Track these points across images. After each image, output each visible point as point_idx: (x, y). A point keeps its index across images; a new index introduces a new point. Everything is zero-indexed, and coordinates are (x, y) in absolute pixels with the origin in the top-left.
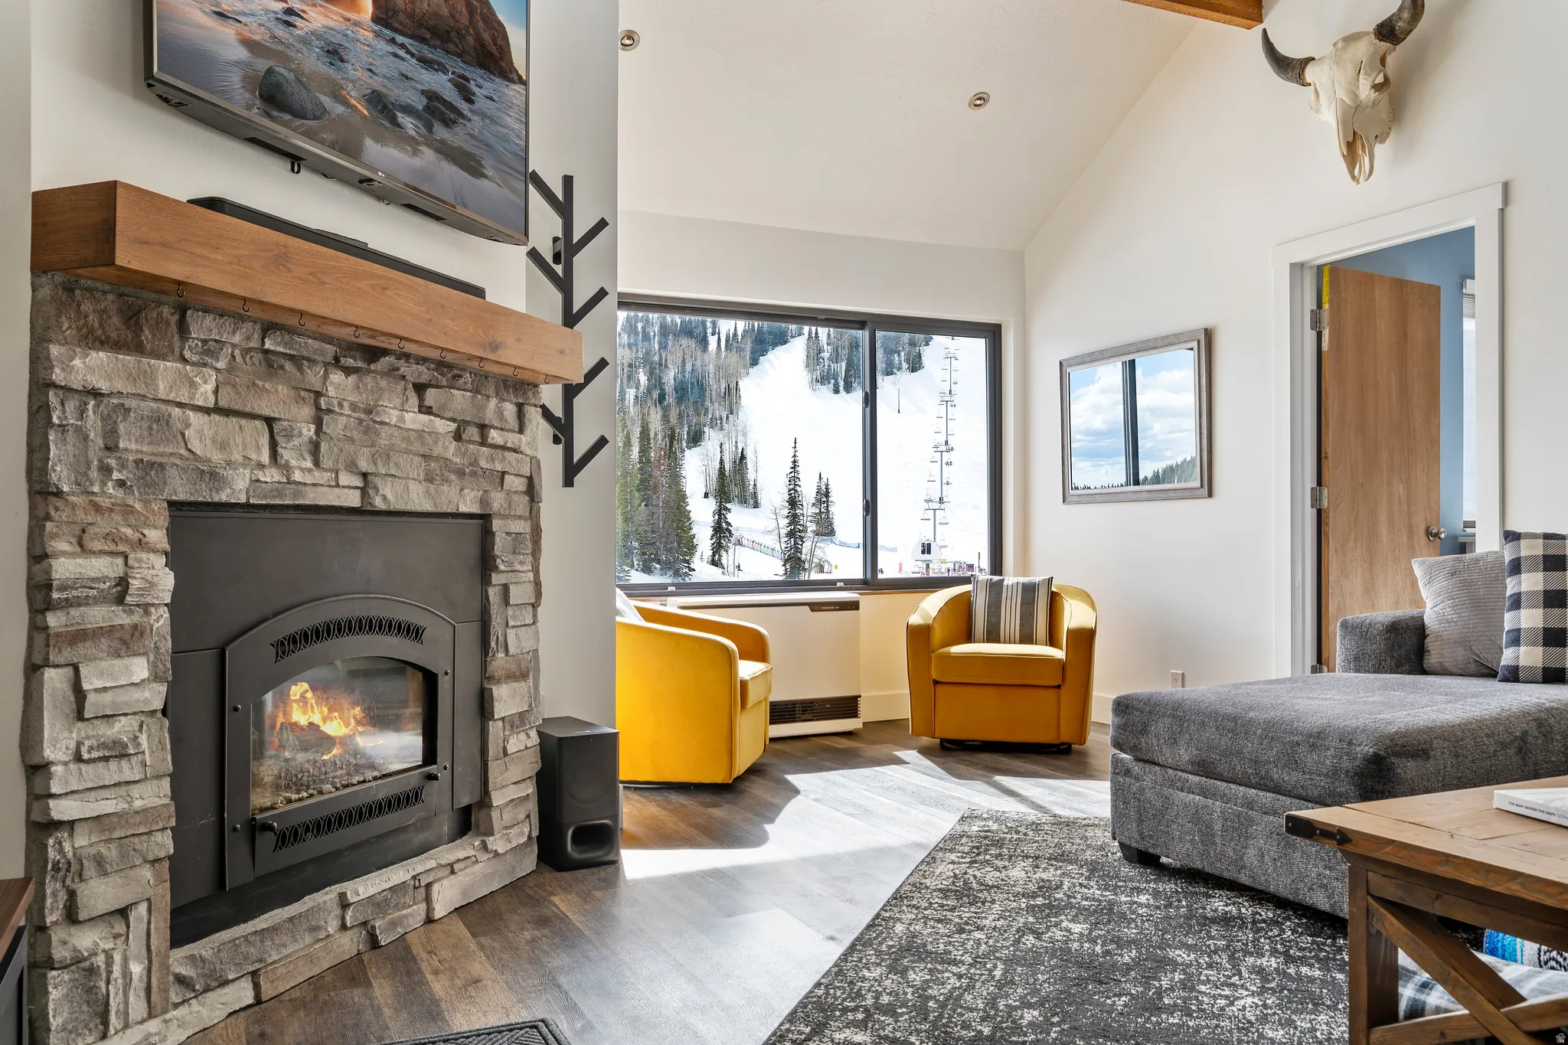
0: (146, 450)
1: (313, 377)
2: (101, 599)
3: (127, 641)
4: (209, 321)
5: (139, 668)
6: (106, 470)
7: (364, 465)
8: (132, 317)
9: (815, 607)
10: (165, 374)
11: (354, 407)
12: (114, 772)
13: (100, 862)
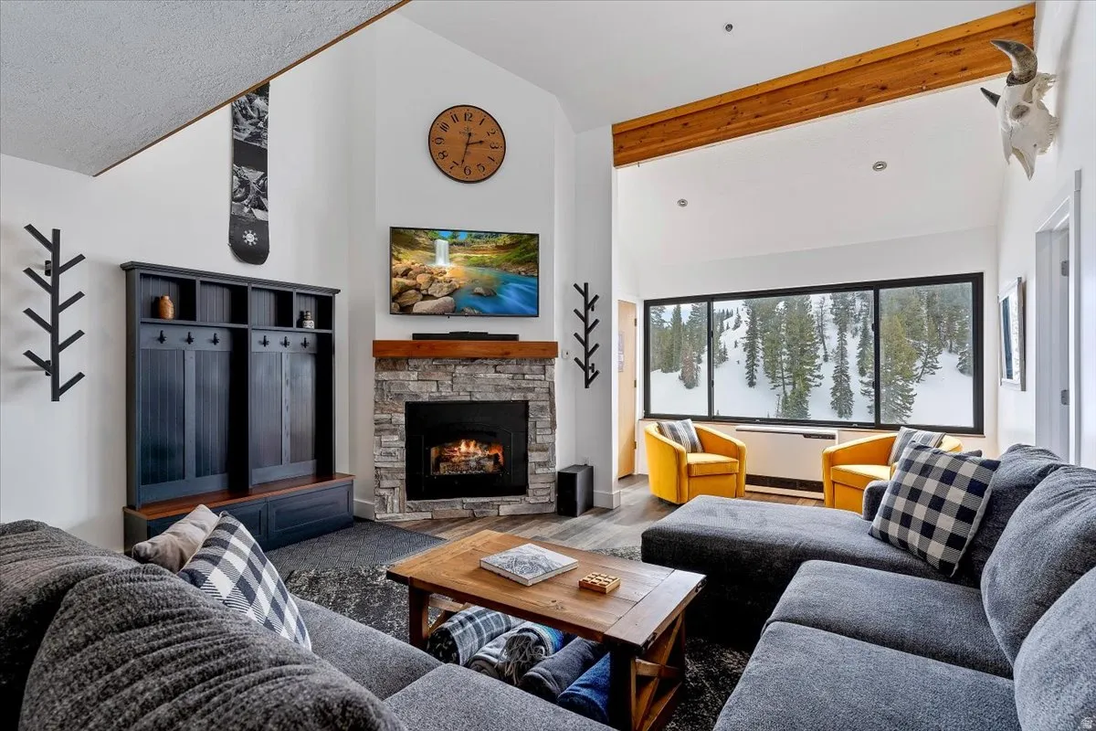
0: (398, 391)
1: (450, 369)
2: (386, 422)
3: (393, 432)
4: (415, 361)
5: (396, 438)
6: (387, 396)
7: (469, 390)
8: (395, 364)
9: (807, 436)
10: (402, 375)
11: (466, 374)
12: (390, 459)
13: (386, 476)
